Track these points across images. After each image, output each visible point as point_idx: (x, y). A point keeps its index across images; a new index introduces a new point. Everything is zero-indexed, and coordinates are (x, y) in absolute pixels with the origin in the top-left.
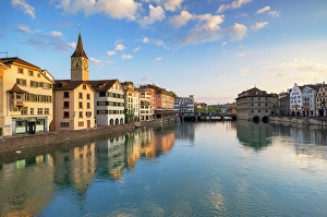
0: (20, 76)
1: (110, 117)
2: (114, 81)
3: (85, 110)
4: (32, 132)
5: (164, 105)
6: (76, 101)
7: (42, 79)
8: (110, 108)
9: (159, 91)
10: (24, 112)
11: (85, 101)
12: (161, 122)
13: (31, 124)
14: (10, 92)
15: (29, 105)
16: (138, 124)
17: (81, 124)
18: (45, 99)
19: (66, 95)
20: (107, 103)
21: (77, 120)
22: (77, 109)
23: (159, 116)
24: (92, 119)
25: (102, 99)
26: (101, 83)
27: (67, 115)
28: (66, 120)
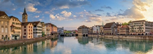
0: (13, 21)
1: (38, 34)
2: (39, 22)
3: (30, 32)
4: (16, 39)
5: (54, 30)
6: (28, 29)
7: (18, 22)
8: (38, 31)
9: (52, 26)
10: (14, 33)
11: (30, 29)
12: (53, 36)
13: (16, 36)
14: (11, 26)
15: (16, 30)
16: (46, 37)
17: (29, 37)
18: (19, 28)
19: (25, 27)
20: (37, 30)
21: (28, 35)
22: (28, 32)
23: (52, 34)
24: (32, 35)
25: (35, 28)
26: (35, 23)
27: (25, 34)
28: (25, 35)
